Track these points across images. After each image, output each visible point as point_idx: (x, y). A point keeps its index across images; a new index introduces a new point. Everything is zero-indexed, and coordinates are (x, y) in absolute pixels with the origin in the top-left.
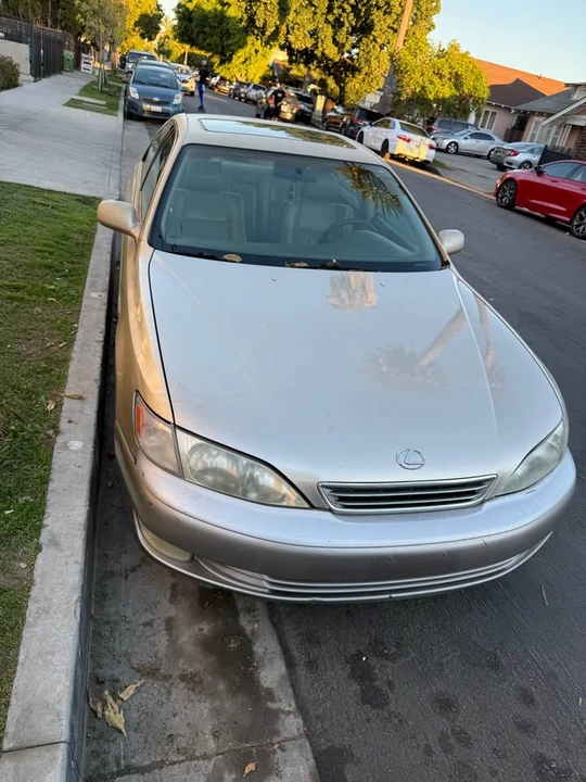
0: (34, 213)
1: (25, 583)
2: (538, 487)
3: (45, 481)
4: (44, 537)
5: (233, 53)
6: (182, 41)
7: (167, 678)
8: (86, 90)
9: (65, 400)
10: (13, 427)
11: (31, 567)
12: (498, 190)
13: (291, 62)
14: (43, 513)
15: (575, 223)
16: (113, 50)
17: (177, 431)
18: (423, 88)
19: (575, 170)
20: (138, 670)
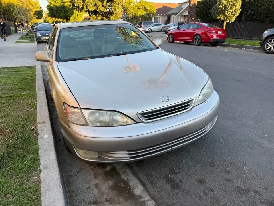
0: (12, 74)
1: (38, 183)
2: (208, 101)
3: (37, 150)
4: (41, 167)
5: (70, 17)
6: (52, 17)
7: (100, 203)
8: (22, 38)
9: (38, 124)
10: (20, 136)
11: (39, 178)
12: (168, 38)
13: (90, 16)
14: (39, 159)
15: (194, 41)
16: (28, 24)
17: (82, 110)
18: (135, 13)
19: (189, 26)
20: (89, 203)
